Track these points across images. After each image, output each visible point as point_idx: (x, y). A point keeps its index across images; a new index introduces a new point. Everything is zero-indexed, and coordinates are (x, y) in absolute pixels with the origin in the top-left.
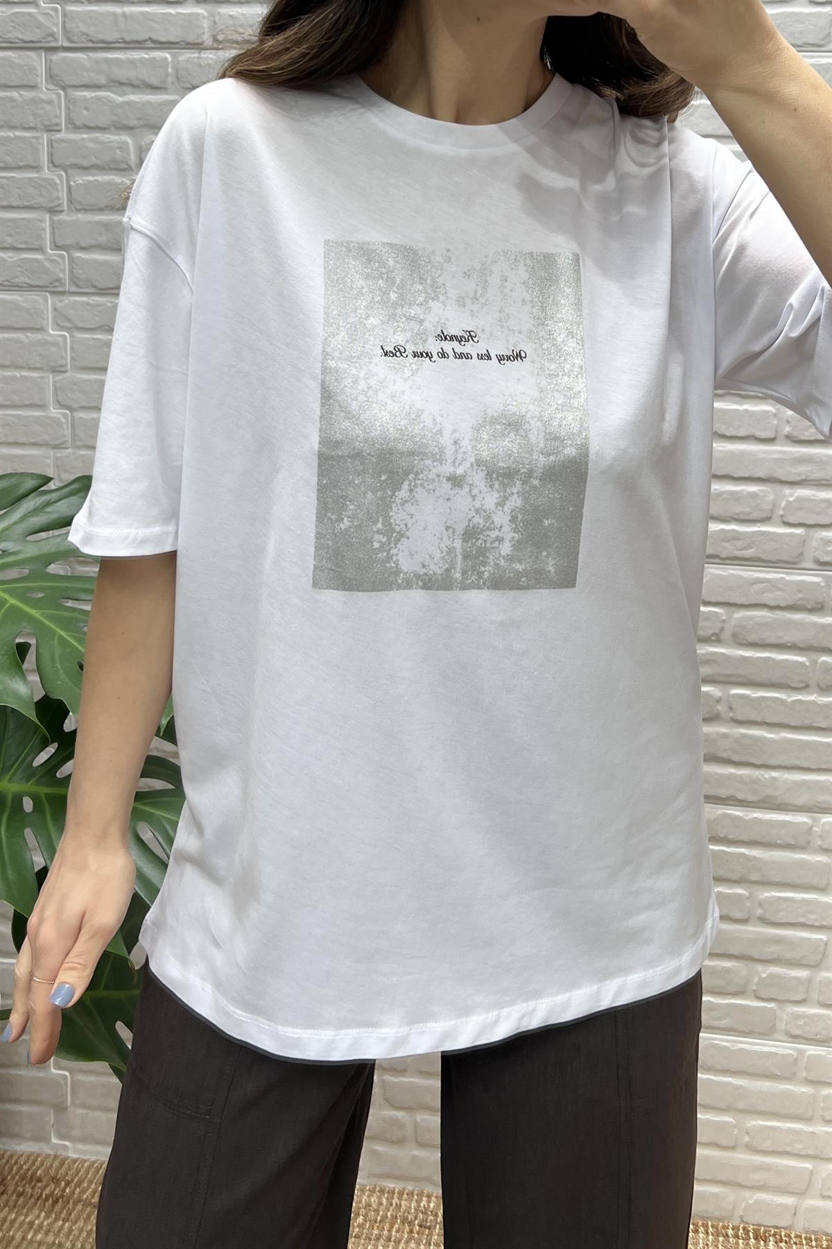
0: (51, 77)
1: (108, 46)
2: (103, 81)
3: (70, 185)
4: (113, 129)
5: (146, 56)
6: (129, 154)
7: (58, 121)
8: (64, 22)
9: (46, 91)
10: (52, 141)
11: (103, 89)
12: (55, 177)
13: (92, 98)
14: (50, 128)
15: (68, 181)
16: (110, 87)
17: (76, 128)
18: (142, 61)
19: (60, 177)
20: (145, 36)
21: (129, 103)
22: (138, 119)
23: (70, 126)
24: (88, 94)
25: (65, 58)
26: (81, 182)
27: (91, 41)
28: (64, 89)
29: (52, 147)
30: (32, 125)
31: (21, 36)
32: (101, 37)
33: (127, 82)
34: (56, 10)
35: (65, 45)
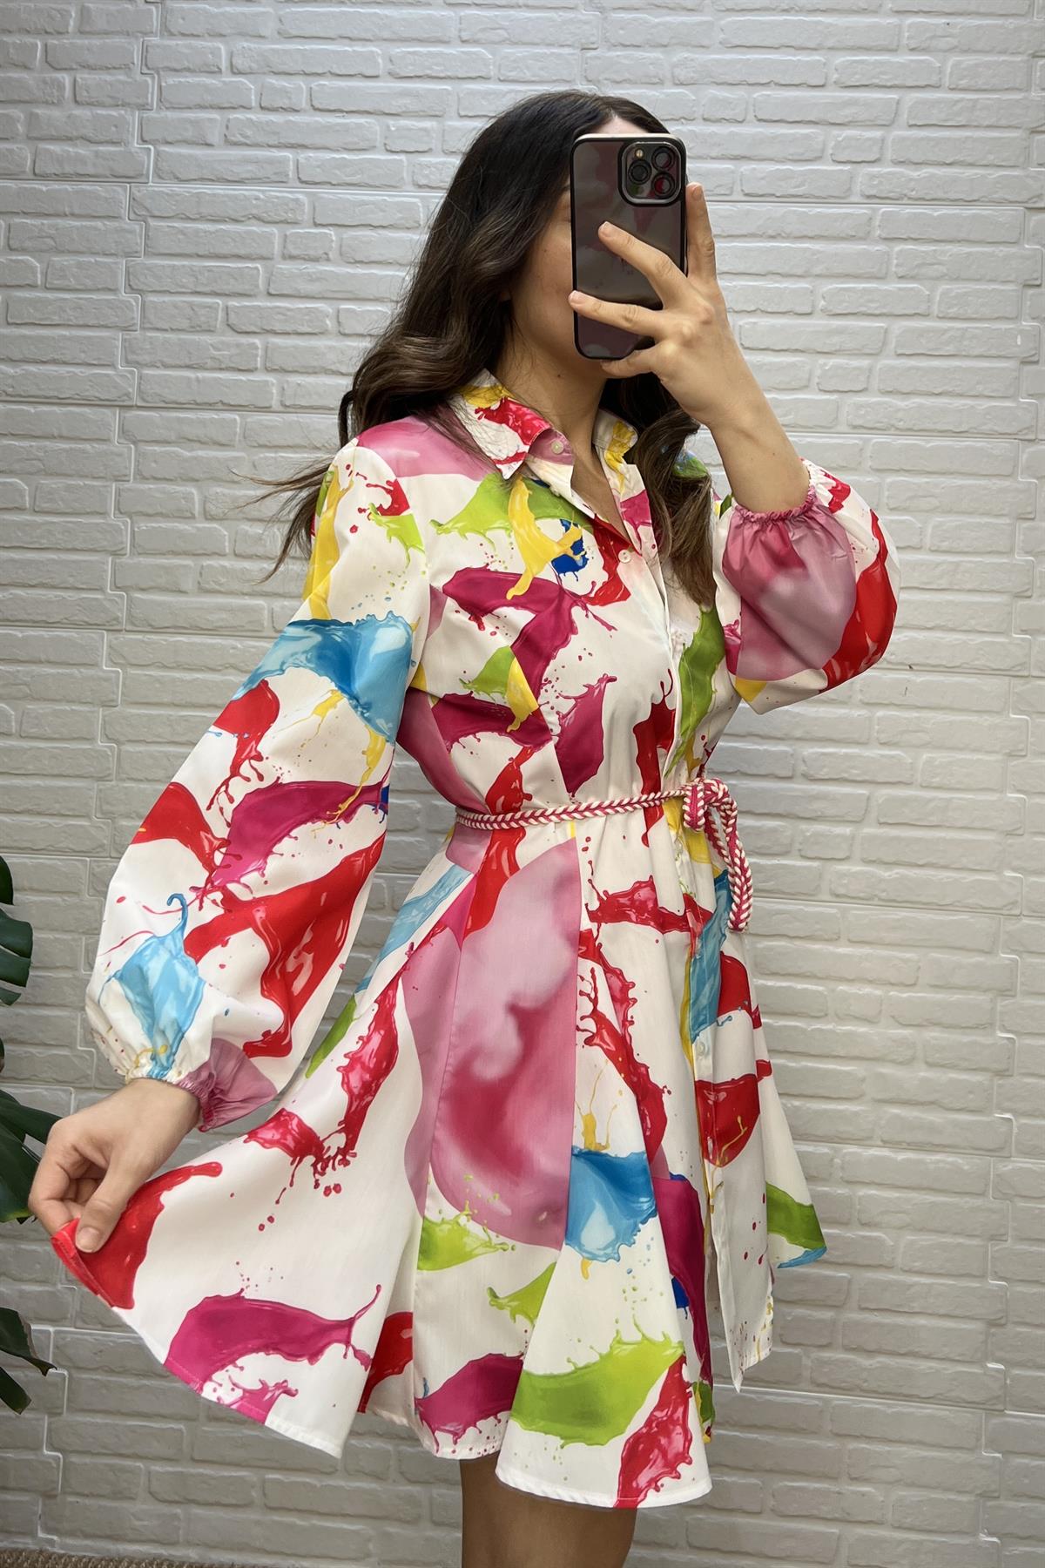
0: (123, 432)
1: (180, 406)
2: (173, 437)
3: (134, 530)
4: (179, 481)
5: (216, 417)
6: (193, 504)
7: (127, 472)
8: (139, 384)
9: (116, 443)
10: (120, 489)
11: (173, 445)
12: (120, 524)
13: (160, 452)
14: (119, 478)
15: (132, 527)
16: (179, 443)
17: (145, 479)
18: (212, 421)
19: (125, 523)
20: (217, 399)
21: (195, 458)
23: (138, 477)
24: (157, 448)
25: (138, 417)
26: (145, 528)
27: (164, 401)
28: (134, 443)
29: (120, 495)
30: (102, 475)
31: (97, 395)
32: (173, 398)
33: (196, 439)
34: (132, 373)
35: (139, 404)
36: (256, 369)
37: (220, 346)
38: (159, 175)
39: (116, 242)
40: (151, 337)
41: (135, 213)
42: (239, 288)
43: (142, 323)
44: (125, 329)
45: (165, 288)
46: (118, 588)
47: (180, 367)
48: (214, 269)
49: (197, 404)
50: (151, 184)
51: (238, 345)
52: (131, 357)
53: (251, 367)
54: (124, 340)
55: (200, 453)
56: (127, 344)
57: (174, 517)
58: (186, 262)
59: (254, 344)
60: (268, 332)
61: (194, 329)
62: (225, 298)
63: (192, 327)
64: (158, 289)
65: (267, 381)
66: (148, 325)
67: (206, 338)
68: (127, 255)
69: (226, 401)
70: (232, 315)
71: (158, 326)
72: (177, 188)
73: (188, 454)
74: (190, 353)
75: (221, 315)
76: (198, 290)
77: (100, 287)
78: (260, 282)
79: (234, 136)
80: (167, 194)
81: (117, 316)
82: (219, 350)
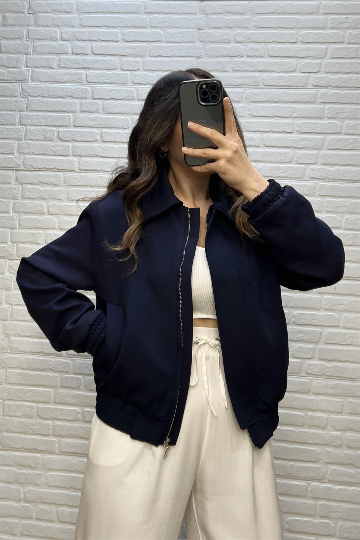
0: (17, 180)
1: (39, 170)
2: (36, 182)
3: (20, 219)
4: (38, 199)
5: (54, 174)
6: (44, 209)
7: (18, 196)
8: (24, 161)
9: (14, 185)
10: (15, 203)
11: (36, 185)
12: (15, 216)
13: (31, 188)
14: (15, 198)
15: (19, 218)
16: (39, 184)
17: (25, 198)
18: (52, 176)
19: (16, 216)
20: (54, 167)
21: (45, 190)
22: (48, 196)
23: (22, 198)
24: (30, 186)
25: (22, 174)
26: (24, 218)
27: (33, 168)
28: (21, 184)
29: (14, 205)
30: (7, 197)
31: (7, 165)
32: (37, 167)
33: (45, 183)
34: (21, 157)
35: (23, 169)
36: (69, 155)
37: (56, 146)
38: (33, 80)
39: (15, 106)
40: (28, 143)
41: (23, 95)
42: (63, 124)
43: (25, 137)
44: (18, 140)
45: (34, 124)
46: (13, 242)
47: (40, 154)
48: (54, 116)
49: (46, 169)
50: (29, 83)
51: (62, 146)
52: (21, 151)
53: (68, 154)
54: (18, 144)
55: (47, 188)
56: (19, 146)
57: (36, 214)
58: (43, 114)
59: (68, 145)
60: (74, 140)
61: (46, 140)
62: (58, 128)
63: (45, 139)
64: (32, 124)
65: (73, 160)
66: (27, 138)
67: (50, 143)
68: (20, 111)
69: (57, 168)
70: (60, 134)
71: (32, 139)
72: (40, 85)
73: (42, 189)
74: (44, 149)
75: (56, 134)
76: (48, 124)
77: (9, 123)
78: (71, 121)
79: (62, 64)
80: (36, 87)
81: (15, 134)
82: (54, 147)
